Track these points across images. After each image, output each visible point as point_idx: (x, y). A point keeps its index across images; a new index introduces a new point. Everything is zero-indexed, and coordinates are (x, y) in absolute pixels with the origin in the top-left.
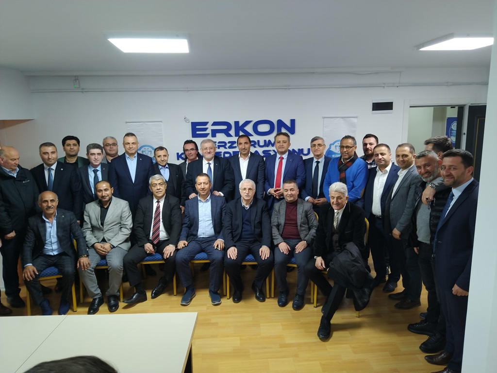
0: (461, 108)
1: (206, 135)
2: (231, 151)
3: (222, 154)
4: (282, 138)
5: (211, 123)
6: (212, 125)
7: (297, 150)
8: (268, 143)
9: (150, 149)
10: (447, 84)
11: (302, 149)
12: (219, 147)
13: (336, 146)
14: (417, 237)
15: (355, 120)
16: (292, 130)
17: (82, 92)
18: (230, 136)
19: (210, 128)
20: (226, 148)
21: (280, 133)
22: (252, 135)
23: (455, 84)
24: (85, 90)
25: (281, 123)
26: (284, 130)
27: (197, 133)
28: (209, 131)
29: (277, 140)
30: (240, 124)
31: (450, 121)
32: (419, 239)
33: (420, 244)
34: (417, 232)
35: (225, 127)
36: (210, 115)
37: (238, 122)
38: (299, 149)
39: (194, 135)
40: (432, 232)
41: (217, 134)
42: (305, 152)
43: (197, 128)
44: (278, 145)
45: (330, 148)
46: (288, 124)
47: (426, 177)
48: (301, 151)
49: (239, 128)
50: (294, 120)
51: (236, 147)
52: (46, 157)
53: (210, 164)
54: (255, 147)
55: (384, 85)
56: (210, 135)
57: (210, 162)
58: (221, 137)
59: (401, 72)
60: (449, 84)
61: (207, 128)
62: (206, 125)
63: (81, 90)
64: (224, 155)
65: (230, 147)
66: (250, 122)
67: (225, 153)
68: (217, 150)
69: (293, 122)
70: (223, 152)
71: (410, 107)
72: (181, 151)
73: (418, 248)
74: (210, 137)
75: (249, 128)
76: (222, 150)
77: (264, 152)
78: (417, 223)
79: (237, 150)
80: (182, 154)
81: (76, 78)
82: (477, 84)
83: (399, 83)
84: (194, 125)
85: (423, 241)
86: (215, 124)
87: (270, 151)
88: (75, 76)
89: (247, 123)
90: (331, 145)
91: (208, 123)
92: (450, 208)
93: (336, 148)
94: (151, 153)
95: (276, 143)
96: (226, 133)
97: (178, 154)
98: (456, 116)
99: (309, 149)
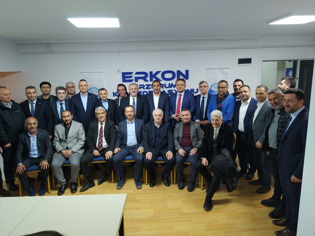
0: (295, 62)
1: (132, 81)
2: (148, 90)
3: (142, 93)
4: (180, 82)
5: (134, 73)
6: (135, 74)
7: (190, 90)
8: (171, 86)
9: (96, 90)
10: (286, 47)
11: (193, 89)
12: (140, 88)
13: (215, 87)
14: (269, 145)
15: (227, 70)
16: (186, 76)
17: (52, 53)
18: (148, 81)
19: (134, 76)
20: (144, 89)
21: (179, 79)
22: (161, 81)
23: (291, 46)
24: (54, 52)
25: (179, 73)
26: (181, 77)
27: (126, 79)
28: (133, 78)
29: (177, 84)
30: (153, 73)
31: (288, 70)
32: (270, 146)
33: (270, 149)
34: (269, 141)
35: (143, 75)
36: (134, 68)
37: (152, 72)
38: (191, 89)
39: (124, 81)
40: (278, 141)
41: (138, 80)
42: (195, 91)
43: (126, 76)
44: (178, 87)
45: (211, 88)
46: (184, 73)
47: (275, 106)
48: (192, 90)
49: (153, 76)
50: (188, 70)
51: (150, 88)
52: (30, 95)
53: (134, 99)
54: (163, 88)
55: (245, 47)
56: (134, 80)
57: (135, 98)
58: (141, 82)
59: (257, 39)
60: (288, 46)
61: (132, 76)
62: (131, 74)
63: (51, 52)
64: (143, 93)
65: (147, 88)
66: (160, 72)
67: (144, 92)
68: (139, 90)
69: (187, 71)
70: (142, 91)
71: (263, 61)
72: (116, 91)
73: (269, 152)
74: (134, 82)
75: (159, 76)
76: (142, 90)
77: (169, 91)
78: (269, 136)
79: (152, 90)
80: (116, 93)
81: (48, 45)
82: (306, 46)
83: (255, 46)
84: (124, 74)
85: (273, 147)
86: (137, 73)
87: (172, 90)
88: (48, 44)
89: (158, 73)
90: (211, 86)
91: (133, 72)
92: (289, 126)
93: (215, 88)
94: (96, 93)
95: (177, 85)
96: (145, 79)
97: (114, 93)
98: (292, 67)
99: (197, 89)
